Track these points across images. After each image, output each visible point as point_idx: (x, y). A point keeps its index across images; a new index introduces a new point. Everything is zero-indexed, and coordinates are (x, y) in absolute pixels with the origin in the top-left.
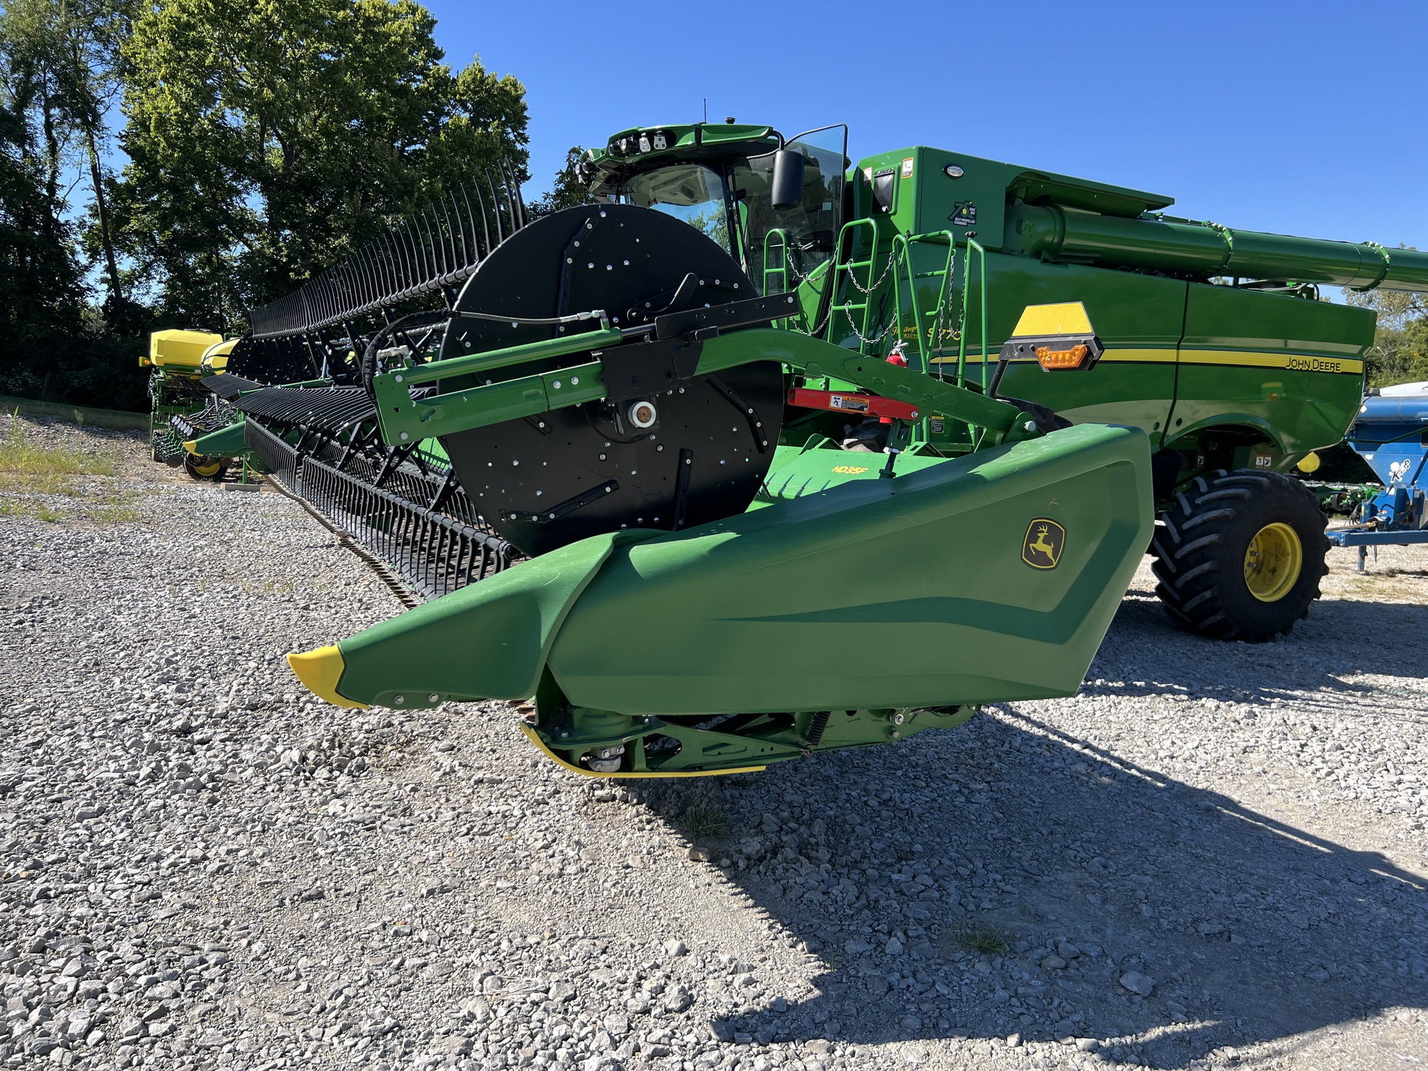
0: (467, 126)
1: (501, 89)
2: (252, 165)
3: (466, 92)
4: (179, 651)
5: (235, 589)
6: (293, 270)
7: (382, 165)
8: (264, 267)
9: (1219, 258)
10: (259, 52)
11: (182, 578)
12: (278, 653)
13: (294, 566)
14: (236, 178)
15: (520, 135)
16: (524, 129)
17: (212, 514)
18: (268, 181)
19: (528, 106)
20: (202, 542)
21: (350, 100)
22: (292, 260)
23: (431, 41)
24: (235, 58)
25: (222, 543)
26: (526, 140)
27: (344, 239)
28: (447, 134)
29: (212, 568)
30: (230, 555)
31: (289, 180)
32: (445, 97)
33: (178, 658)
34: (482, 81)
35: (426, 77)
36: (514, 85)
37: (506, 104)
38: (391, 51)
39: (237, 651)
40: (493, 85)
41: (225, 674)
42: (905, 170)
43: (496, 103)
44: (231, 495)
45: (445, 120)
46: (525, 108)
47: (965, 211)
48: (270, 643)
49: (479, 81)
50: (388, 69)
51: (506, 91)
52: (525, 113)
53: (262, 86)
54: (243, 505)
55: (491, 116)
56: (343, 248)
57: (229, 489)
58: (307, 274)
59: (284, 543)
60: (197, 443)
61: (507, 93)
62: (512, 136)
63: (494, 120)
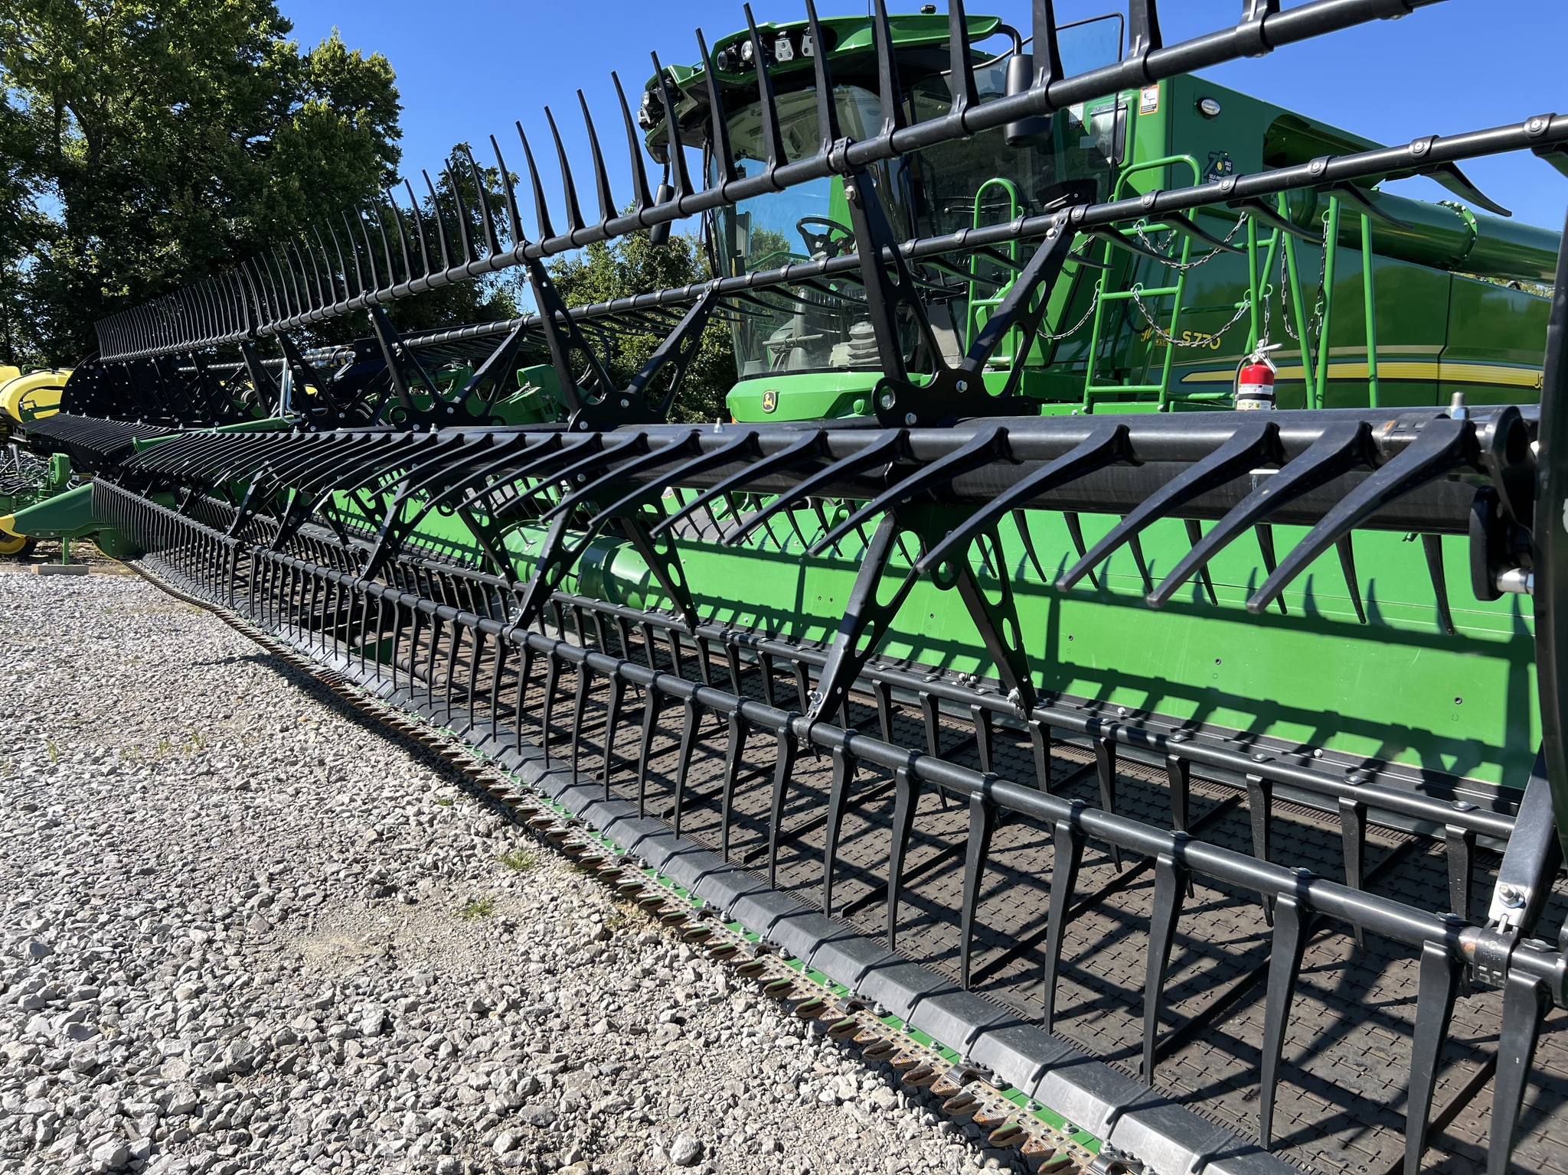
0: (328, 112)
1: (368, 70)
2: (45, 158)
3: (323, 73)
4: (48, 915)
5: (108, 752)
6: (106, 285)
7: (219, 156)
8: (66, 282)
9: (1457, 246)
10: (54, 13)
11: (12, 736)
12: (237, 901)
13: (188, 700)
14: (25, 173)
15: (391, 128)
16: (396, 121)
17: (28, 613)
18: (67, 176)
19: (400, 93)
20: (27, 665)
21: (176, 74)
22: (104, 272)
23: (275, 11)
24: (22, 22)
25: (60, 662)
26: (398, 134)
27: (174, 247)
28: (302, 121)
29: (57, 712)
30: (78, 686)
31: (97, 174)
32: (296, 78)
33: (51, 933)
34: (343, 60)
35: (269, 54)
36: (384, 65)
37: (375, 89)
38: (227, 17)
39: (160, 905)
40: (357, 65)
41: (150, 965)
42: (1144, 103)
43: (362, 86)
44: (49, 582)
45: (296, 106)
46: (396, 96)
47: (1220, 166)
48: (212, 878)
49: (339, 60)
50: (223, 40)
51: (374, 73)
52: (398, 102)
53: (59, 55)
54: (70, 595)
55: (355, 103)
56: (172, 258)
57: (44, 573)
58: (125, 289)
59: (156, 657)
60: (16, 518)
61: (376, 75)
62: (379, 129)
63: (358, 109)
